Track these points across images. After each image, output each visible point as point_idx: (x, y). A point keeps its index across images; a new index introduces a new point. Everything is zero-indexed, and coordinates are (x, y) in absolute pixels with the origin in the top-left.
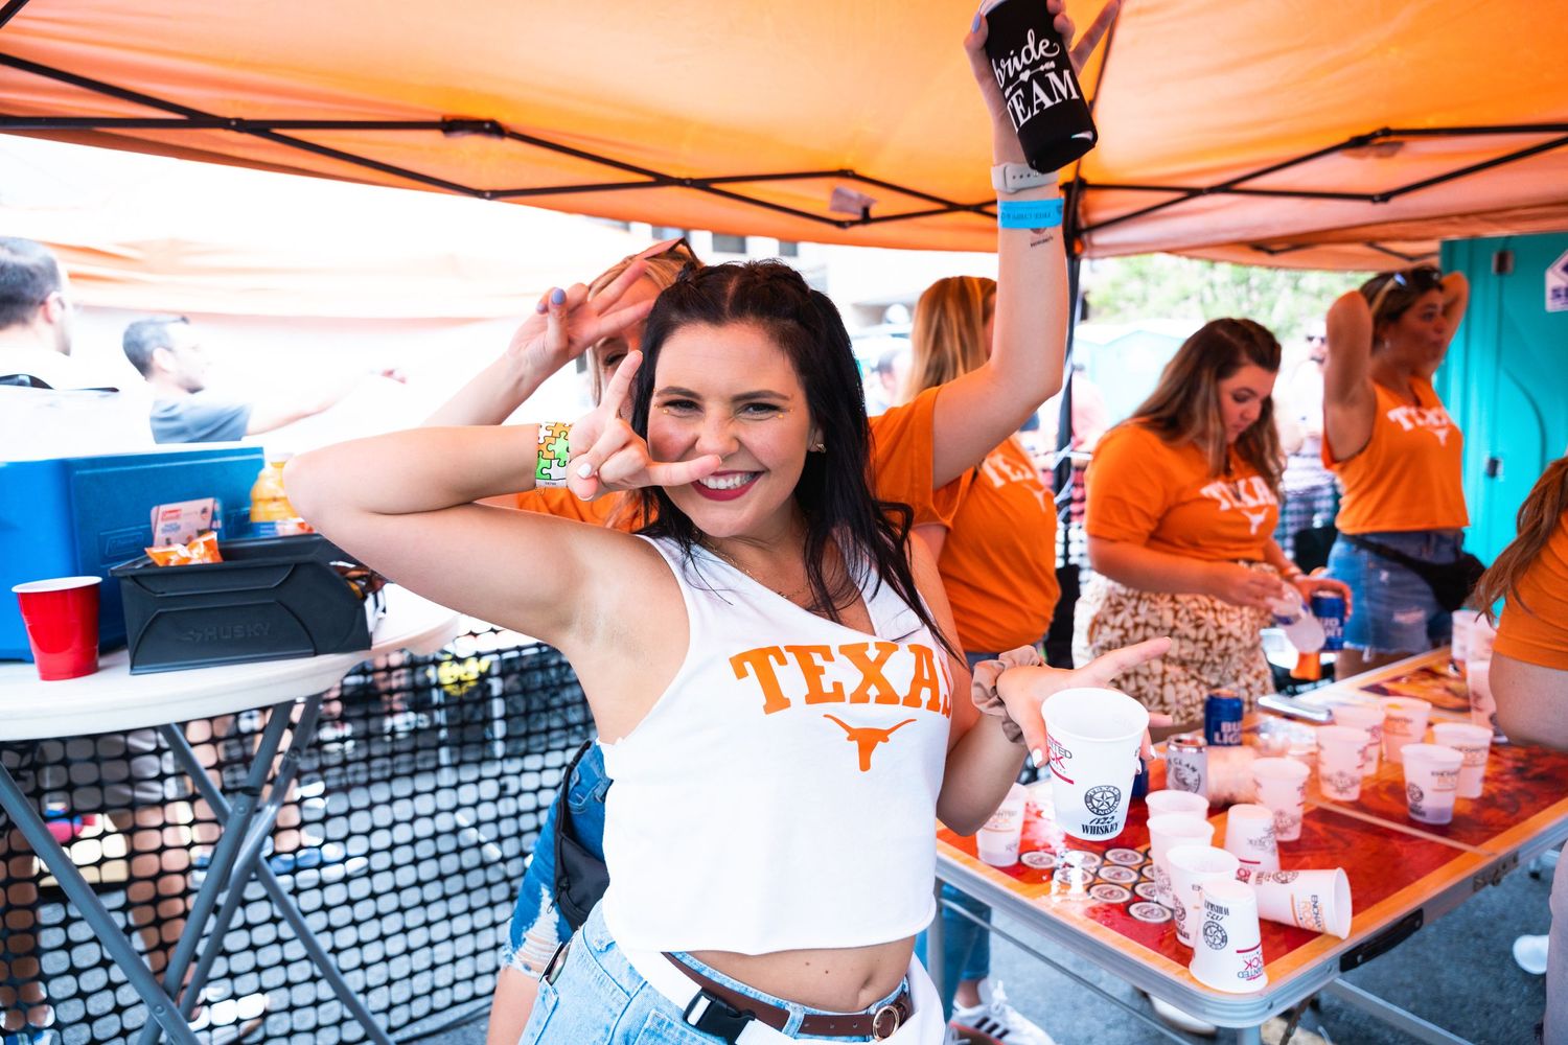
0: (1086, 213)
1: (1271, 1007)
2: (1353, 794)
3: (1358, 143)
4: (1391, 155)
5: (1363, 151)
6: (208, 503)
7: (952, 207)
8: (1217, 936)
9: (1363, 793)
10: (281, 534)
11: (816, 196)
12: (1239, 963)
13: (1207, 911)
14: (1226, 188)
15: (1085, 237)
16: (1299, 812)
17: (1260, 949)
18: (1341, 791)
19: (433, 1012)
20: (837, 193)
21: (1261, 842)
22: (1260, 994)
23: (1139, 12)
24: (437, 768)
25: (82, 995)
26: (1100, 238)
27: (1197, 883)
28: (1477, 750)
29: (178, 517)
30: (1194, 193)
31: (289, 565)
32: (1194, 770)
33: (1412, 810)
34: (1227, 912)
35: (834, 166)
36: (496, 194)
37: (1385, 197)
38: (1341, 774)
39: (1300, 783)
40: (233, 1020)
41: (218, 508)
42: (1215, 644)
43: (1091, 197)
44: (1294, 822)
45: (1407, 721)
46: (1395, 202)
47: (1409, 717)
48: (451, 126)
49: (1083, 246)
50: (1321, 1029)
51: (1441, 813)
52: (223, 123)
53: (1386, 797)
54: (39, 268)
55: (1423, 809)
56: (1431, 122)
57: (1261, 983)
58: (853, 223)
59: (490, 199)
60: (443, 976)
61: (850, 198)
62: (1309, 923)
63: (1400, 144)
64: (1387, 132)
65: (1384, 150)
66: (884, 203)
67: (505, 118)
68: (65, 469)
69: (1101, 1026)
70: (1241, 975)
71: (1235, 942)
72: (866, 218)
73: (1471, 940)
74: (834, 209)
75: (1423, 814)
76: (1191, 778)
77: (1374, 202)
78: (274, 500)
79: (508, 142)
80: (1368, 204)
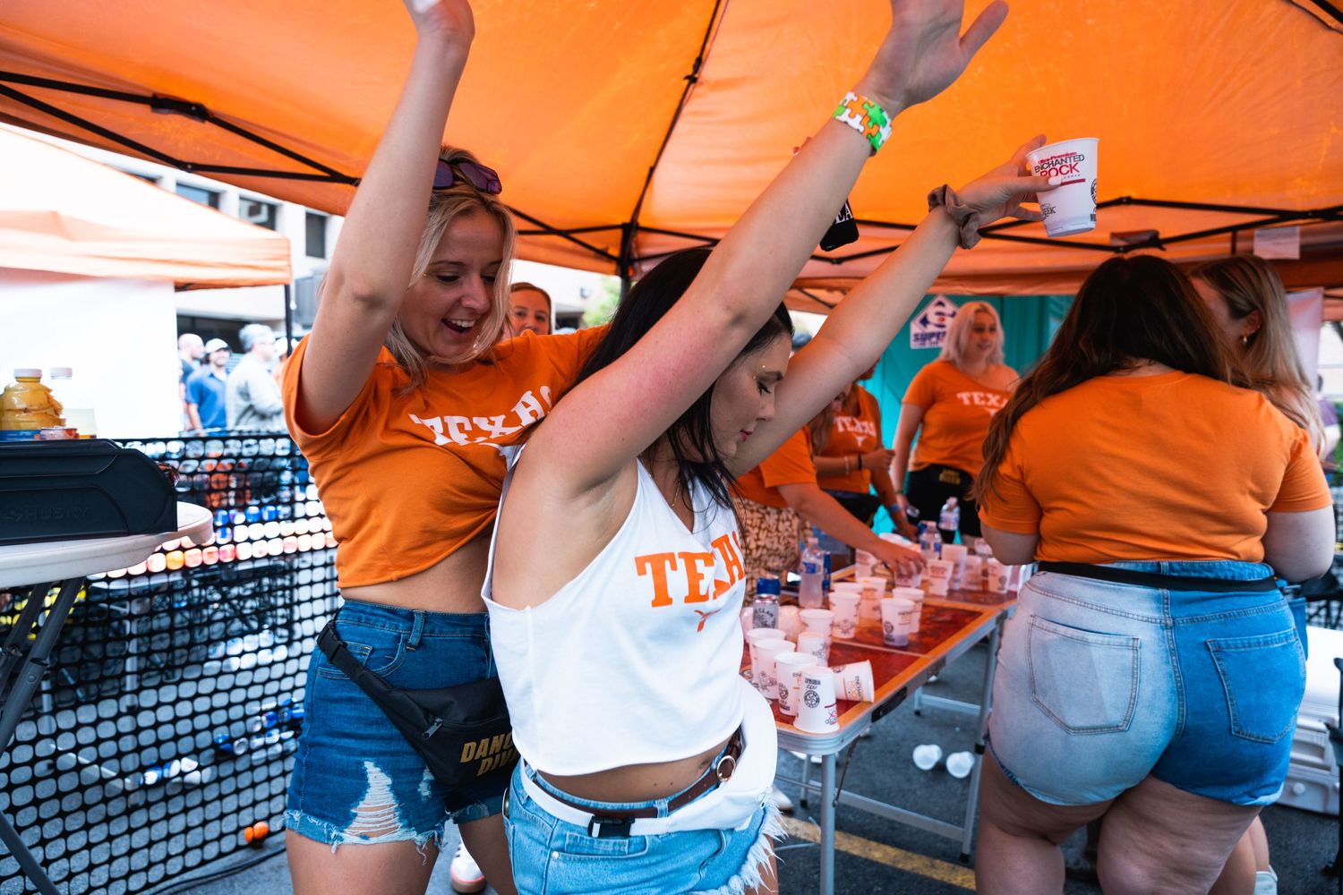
0: (638, 248)
1: (843, 741)
2: (851, 635)
7: (548, 230)
8: (812, 699)
9: (856, 634)
12: (825, 715)
13: (806, 684)
15: (636, 265)
17: (835, 706)
21: (819, 653)
22: (838, 732)
23: (695, 113)
27: (797, 671)
28: (917, 602)
31: (109, 456)
33: (887, 639)
34: (819, 683)
37: (840, 261)
38: (844, 622)
42: (754, 552)
43: (641, 236)
45: (875, 590)
46: (846, 265)
47: (875, 587)
48: (161, 103)
49: (635, 272)
50: (810, 818)
51: (902, 638)
53: (872, 635)
55: (894, 637)
56: (866, 216)
57: (836, 727)
59: (190, 171)
62: (853, 696)
67: (210, 105)
70: (827, 722)
71: (824, 702)
73: (888, 755)
75: (893, 640)
76: (770, 623)
77: (833, 263)
78: (26, 410)
79: (208, 125)
80: (829, 264)
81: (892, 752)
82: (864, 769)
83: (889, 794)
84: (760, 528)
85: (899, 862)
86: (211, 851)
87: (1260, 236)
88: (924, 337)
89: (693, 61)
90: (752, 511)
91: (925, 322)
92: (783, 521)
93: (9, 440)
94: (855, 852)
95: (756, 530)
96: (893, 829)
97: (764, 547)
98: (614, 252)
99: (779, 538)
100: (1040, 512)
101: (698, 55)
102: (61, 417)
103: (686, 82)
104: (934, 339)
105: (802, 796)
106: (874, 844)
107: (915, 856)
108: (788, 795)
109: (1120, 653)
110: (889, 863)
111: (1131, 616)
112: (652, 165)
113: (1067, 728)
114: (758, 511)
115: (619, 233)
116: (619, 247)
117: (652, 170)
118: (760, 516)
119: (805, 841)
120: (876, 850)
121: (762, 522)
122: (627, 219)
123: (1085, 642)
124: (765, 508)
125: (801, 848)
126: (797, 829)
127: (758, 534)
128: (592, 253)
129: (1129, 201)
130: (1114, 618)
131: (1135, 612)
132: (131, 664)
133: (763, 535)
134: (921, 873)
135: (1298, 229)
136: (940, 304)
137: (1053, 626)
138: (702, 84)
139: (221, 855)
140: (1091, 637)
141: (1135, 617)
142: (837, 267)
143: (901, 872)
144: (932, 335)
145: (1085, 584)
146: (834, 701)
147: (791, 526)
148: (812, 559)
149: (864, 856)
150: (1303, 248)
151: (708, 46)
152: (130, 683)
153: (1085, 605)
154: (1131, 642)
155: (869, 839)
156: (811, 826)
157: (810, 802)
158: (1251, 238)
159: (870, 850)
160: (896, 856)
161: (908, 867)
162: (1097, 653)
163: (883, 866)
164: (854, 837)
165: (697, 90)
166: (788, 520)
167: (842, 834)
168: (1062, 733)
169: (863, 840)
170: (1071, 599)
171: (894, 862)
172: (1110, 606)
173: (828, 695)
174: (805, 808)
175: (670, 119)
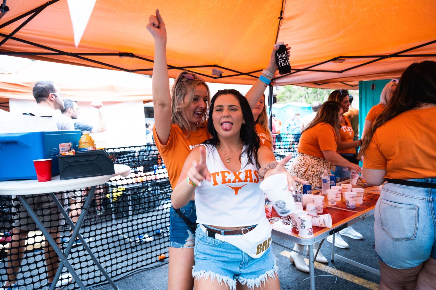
1: (315, 241)
2: (335, 204)
3: (335, 59)
4: (342, 62)
5: (336, 61)
6: (70, 143)
7: (241, 74)
8: (303, 226)
9: (337, 204)
10: (89, 150)
11: (209, 71)
12: (308, 232)
13: (302, 221)
14: (306, 69)
15: (274, 81)
16: (322, 206)
17: (312, 229)
18: (332, 203)
19: (117, 275)
20: (214, 70)
21: (313, 210)
22: (312, 238)
23: (284, 29)
24: (112, 220)
25: (30, 270)
26: (278, 81)
27: (299, 217)
28: (361, 193)
29: (64, 146)
30: (299, 71)
31: (96, 155)
32: (299, 198)
33: (347, 206)
34: (305, 221)
35: (213, 64)
36: (132, 71)
37: (342, 72)
38: (332, 199)
39: (322, 200)
40: (67, 277)
41: (72, 145)
44: (321, 209)
45: (347, 189)
46: (344, 73)
47: (347, 188)
48: (121, 55)
49: (273, 83)
50: (334, 266)
51: (353, 206)
52: (67, 54)
53: (343, 205)
54: (46, 87)
56: (351, 55)
57: (313, 236)
58: (218, 78)
59: (131, 72)
60: (119, 266)
61: (217, 72)
62: (323, 226)
63: (344, 60)
64: (341, 57)
65: (341, 61)
66: (225, 73)
67: (134, 53)
68: (42, 134)
69: (282, 269)
70: (308, 234)
71: (306, 228)
72: (221, 77)
74: (213, 74)
75: (349, 206)
76: (299, 199)
77: (339, 73)
78: (85, 143)
79: (135, 58)
80: (338, 73)
81: (370, 245)
82: (358, 251)
83: (366, 260)
84: (317, 165)
85: (364, 284)
86: (149, 261)
89: (280, 12)
90: (315, 159)
92: (325, 163)
93: (82, 151)
94: (348, 279)
95: (316, 166)
97: (319, 171)
99: (324, 168)
100: (386, 160)
101: (281, 10)
102: (95, 144)
103: (279, 19)
105: (332, 258)
106: (356, 277)
107: (371, 283)
109: (410, 211)
110: (360, 284)
111: (415, 198)
113: (393, 239)
114: (317, 159)
118: (318, 161)
119: (330, 274)
120: (356, 279)
121: (318, 163)
123: (397, 207)
124: (319, 158)
125: (328, 276)
126: (328, 270)
127: (317, 167)
130: (408, 198)
131: (417, 196)
132: (130, 208)
133: (318, 167)
134: (372, 289)
136: (394, 80)
137: (387, 202)
138: (284, 19)
139: (152, 263)
140: (399, 205)
141: (417, 198)
142: (341, 74)
143: (364, 288)
145: (399, 187)
146: (312, 227)
147: (328, 164)
148: (325, 178)
149: (351, 281)
151: (284, 7)
152: (130, 213)
153: (398, 194)
154: (415, 207)
155: (355, 276)
156: (333, 269)
157: (335, 261)
159: (354, 279)
160: (364, 282)
161: (367, 287)
162: (402, 211)
163: (357, 285)
164: (349, 274)
165: (283, 21)
166: (327, 162)
167: (345, 273)
168: (391, 241)
169: (352, 276)
170: (393, 192)
171: (362, 284)
172: (407, 194)
173: (309, 225)
174: (332, 263)
175: (276, 32)
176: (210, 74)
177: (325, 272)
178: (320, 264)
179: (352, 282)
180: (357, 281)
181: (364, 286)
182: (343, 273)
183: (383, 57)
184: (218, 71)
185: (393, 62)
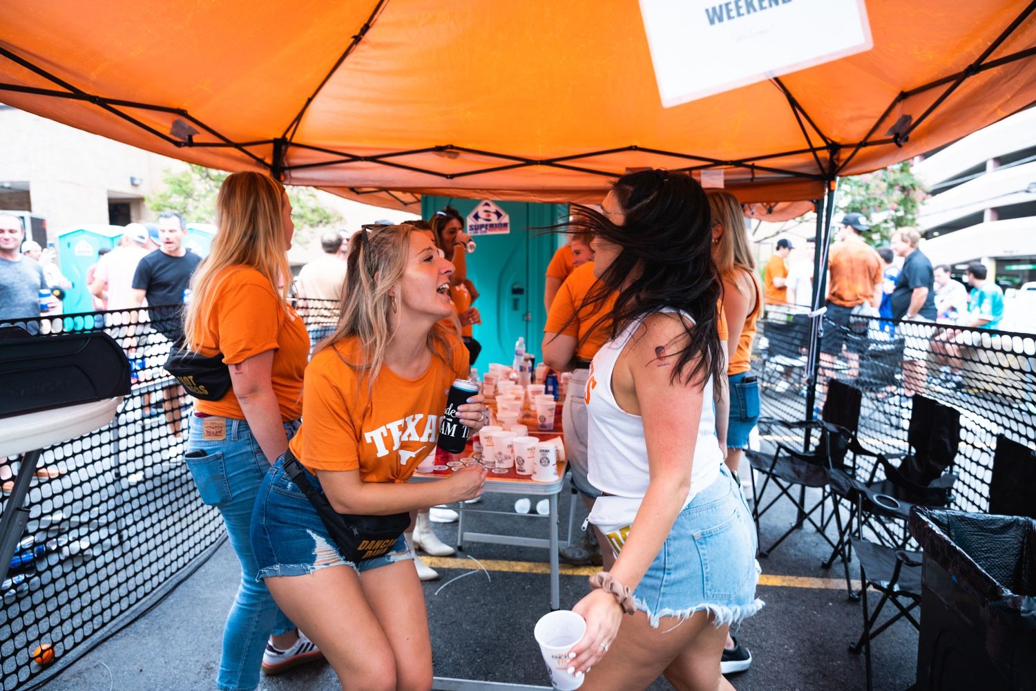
0: (287, 159)
3: (439, 149)
4: (455, 158)
5: (443, 153)
7: (229, 143)
8: (546, 461)
11: (163, 123)
13: (541, 453)
14: (373, 159)
15: (287, 172)
20: (176, 124)
22: (559, 480)
23: (356, 63)
26: (296, 174)
27: (530, 447)
30: (355, 158)
31: (87, 338)
35: (175, 105)
43: (291, 150)
46: (456, 180)
49: (286, 178)
50: (468, 556)
55: (546, 425)
56: (470, 146)
58: (186, 145)
61: (183, 128)
63: (458, 153)
64: (452, 147)
65: (452, 155)
66: (200, 135)
72: (190, 143)
74: (172, 133)
75: (545, 427)
77: (447, 178)
80: (444, 179)
85: (533, 569)
87: (704, 174)
88: (477, 228)
89: (362, 26)
91: (476, 217)
94: (505, 570)
96: (521, 552)
98: (269, 161)
101: (366, 23)
103: (352, 40)
104: (483, 229)
105: (459, 544)
107: (540, 564)
108: (451, 546)
110: (528, 571)
112: (310, 97)
115: (271, 146)
116: (272, 157)
117: (310, 100)
119: (471, 570)
120: (517, 566)
122: (279, 136)
125: (471, 574)
126: (463, 564)
128: (254, 160)
129: (636, 148)
135: (722, 171)
136: (487, 204)
138: (365, 44)
142: (449, 180)
143: (536, 575)
144: (482, 226)
149: (510, 570)
150: (726, 181)
151: (376, 17)
155: (510, 560)
156: (471, 560)
157: (464, 546)
158: (699, 175)
159: (513, 567)
160: (529, 567)
161: (539, 571)
163: (525, 574)
164: (500, 561)
165: (361, 47)
169: (507, 562)
174: (461, 551)
175: (333, 65)
176: (166, 131)
177: (461, 569)
178: (443, 559)
179: (513, 573)
180: (520, 567)
181: (534, 571)
182: (489, 562)
183: (529, 162)
184: (187, 127)
185: (543, 174)
